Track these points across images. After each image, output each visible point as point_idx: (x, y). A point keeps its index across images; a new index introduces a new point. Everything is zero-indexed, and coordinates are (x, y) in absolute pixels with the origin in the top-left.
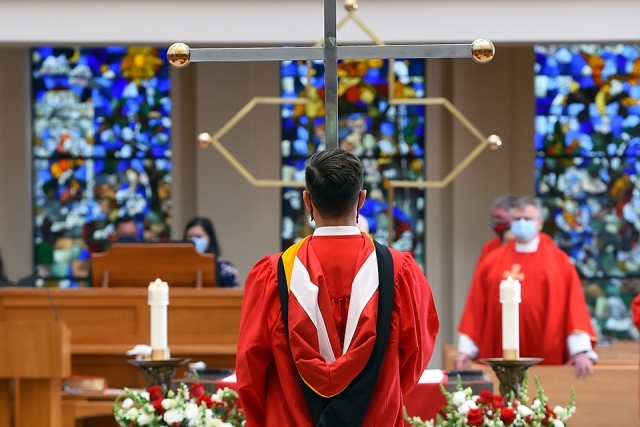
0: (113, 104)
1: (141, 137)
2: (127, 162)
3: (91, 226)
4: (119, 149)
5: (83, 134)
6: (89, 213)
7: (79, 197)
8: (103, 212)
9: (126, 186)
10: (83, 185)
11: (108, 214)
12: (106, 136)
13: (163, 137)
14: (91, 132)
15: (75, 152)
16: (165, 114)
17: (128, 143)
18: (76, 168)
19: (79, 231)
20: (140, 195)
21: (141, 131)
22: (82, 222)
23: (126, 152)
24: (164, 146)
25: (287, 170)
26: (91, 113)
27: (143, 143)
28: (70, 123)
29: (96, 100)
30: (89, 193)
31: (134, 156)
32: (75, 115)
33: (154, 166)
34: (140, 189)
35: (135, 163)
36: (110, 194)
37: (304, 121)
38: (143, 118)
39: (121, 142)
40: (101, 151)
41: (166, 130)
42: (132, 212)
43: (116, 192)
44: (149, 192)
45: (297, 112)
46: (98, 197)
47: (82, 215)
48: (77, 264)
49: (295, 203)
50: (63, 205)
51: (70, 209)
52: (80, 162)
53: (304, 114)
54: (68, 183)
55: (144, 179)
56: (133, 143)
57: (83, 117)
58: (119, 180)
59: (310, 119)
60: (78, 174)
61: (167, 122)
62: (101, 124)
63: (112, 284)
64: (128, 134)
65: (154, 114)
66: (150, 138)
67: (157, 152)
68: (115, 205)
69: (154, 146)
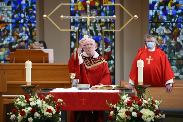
0: (18, 6)
1: (27, 17)
2: (22, 24)
3: (11, 44)
4: (20, 20)
5: (8, 16)
6: (11, 40)
7: (7, 35)
8: (15, 40)
9: (22, 32)
10: (9, 31)
11: (16, 40)
12: (16, 16)
13: (34, 17)
14: (11, 15)
15: (6, 21)
16: (34, 9)
17: (23, 18)
18: (6, 26)
19: (7, 46)
20: (26, 35)
21: (27, 15)
22: (8, 43)
23: (22, 21)
24: (34, 19)
25: (72, 27)
26: (11, 9)
27: (27, 18)
28: (4, 12)
29: (13, 5)
30: (10, 34)
31: (24, 22)
32: (6, 9)
33: (31, 25)
34: (27, 32)
35: (25, 25)
36: (17, 34)
37: (77, 12)
38: (27, 10)
39: (21, 18)
40: (14, 21)
41: (34, 14)
42: (24, 40)
43: (19, 34)
44: (29, 33)
45: (75, 9)
46: (13, 35)
47: (8, 41)
48: (6, 56)
49: (75, 37)
50: (2, 37)
51: (5, 39)
52: (7, 24)
53: (77, 9)
54: (4, 31)
55: (28, 30)
56: (24, 18)
57: (8, 10)
58: (20, 30)
59: (79, 11)
60: (7, 28)
61: (35, 12)
62: (14, 12)
63: (16, 62)
64: (22, 15)
65: (31, 9)
66: (30, 17)
67: (32, 21)
68: (19, 37)
69: (31, 19)
